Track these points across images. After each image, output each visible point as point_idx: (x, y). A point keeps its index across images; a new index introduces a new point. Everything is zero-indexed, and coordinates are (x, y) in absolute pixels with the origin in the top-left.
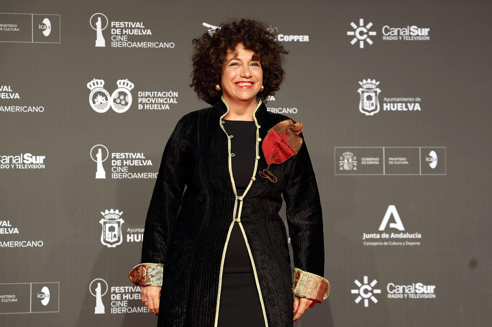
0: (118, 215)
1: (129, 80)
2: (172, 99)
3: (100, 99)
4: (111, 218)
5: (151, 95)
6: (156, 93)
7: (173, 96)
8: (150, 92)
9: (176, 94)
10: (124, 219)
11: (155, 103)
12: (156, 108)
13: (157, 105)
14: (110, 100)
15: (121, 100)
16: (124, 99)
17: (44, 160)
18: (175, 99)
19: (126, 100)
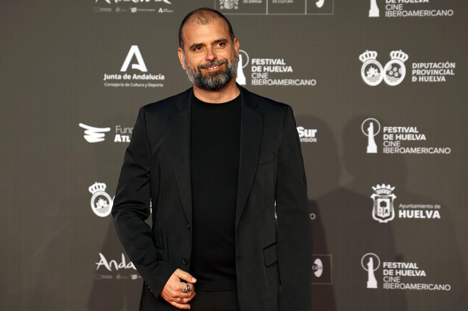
0: (390, 190)
1: (403, 51)
2: (448, 70)
3: (372, 71)
4: (382, 192)
5: (426, 66)
6: (431, 64)
7: (450, 66)
8: (425, 64)
9: (453, 65)
10: (395, 195)
11: (430, 75)
12: (432, 80)
13: (432, 77)
14: (383, 71)
15: (394, 72)
16: (398, 71)
17: (316, 134)
18: (452, 70)
19: (400, 72)
